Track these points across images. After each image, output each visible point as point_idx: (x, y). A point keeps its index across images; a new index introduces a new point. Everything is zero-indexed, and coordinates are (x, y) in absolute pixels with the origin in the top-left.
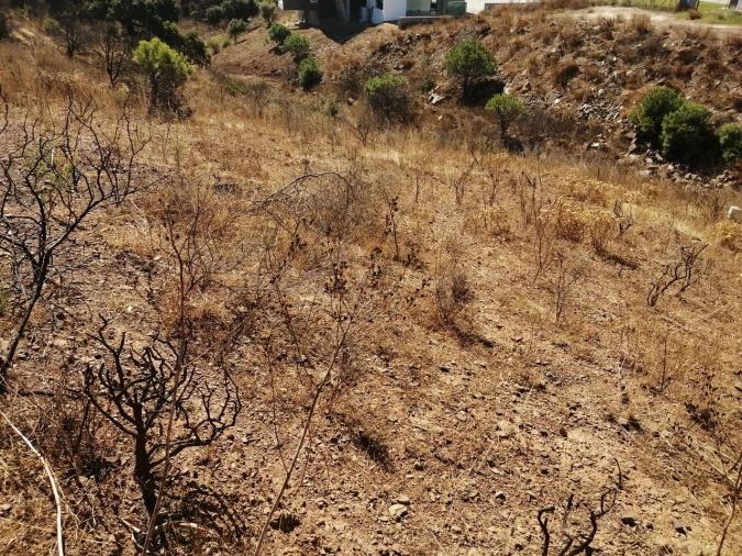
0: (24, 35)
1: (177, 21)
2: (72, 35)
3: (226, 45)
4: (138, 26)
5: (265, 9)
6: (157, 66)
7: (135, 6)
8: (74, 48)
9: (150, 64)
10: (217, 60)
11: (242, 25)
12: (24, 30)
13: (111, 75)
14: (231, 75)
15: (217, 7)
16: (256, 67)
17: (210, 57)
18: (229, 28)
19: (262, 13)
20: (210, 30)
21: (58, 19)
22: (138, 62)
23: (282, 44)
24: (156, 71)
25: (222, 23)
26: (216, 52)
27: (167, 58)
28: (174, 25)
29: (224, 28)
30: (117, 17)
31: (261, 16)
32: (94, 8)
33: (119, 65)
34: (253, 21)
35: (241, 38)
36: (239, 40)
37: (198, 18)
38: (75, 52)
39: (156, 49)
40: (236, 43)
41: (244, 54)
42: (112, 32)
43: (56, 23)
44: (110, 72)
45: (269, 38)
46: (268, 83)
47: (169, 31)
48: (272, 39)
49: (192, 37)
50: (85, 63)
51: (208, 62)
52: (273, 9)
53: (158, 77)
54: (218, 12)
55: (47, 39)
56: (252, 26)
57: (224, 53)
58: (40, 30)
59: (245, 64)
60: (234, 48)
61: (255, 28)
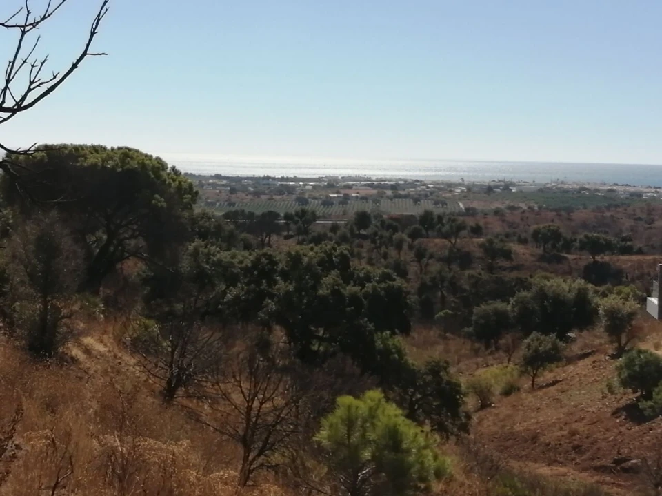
0: (87, 351)
1: (406, 331)
2: (182, 355)
3: (509, 391)
4: (321, 339)
5: (612, 314)
6: (367, 454)
8: (180, 382)
9: (354, 451)
10: (485, 424)
11: (555, 347)
12: (88, 340)
13: (248, 450)
14: (515, 465)
15: (500, 305)
16: (577, 449)
17: (468, 417)
18: (522, 352)
19: (604, 322)
20: (476, 353)
21: (162, 319)
22: (325, 443)
23: (648, 397)
24: (363, 466)
25: (506, 340)
26: (484, 405)
27: (394, 439)
28: (399, 340)
29: (509, 351)
30: (279, 318)
31: (600, 329)
32: (237, 297)
33: (270, 429)
34: (579, 340)
35: (547, 376)
36: (540, 380)
37: (453, 326)
38: (180, 392)
39: (372, 415)
40: (534, 388)
41: (551, 414)
43: (155, 328)
44: (246, 442)
45: (616, 382)
46: (605, 488)
47: (386, 352)
48: (624, 383)
49: (436, 370)
50: (194, 417)
51: (465, 428)
52: (632, 315)
53: (364, 481)
54: (501, 315)
55: (130, 361)
56: (576, 349)
57: (502, 408)
58: (119, 341)
59: (551, 437)
60: (529, 399)
61: (586, 355)
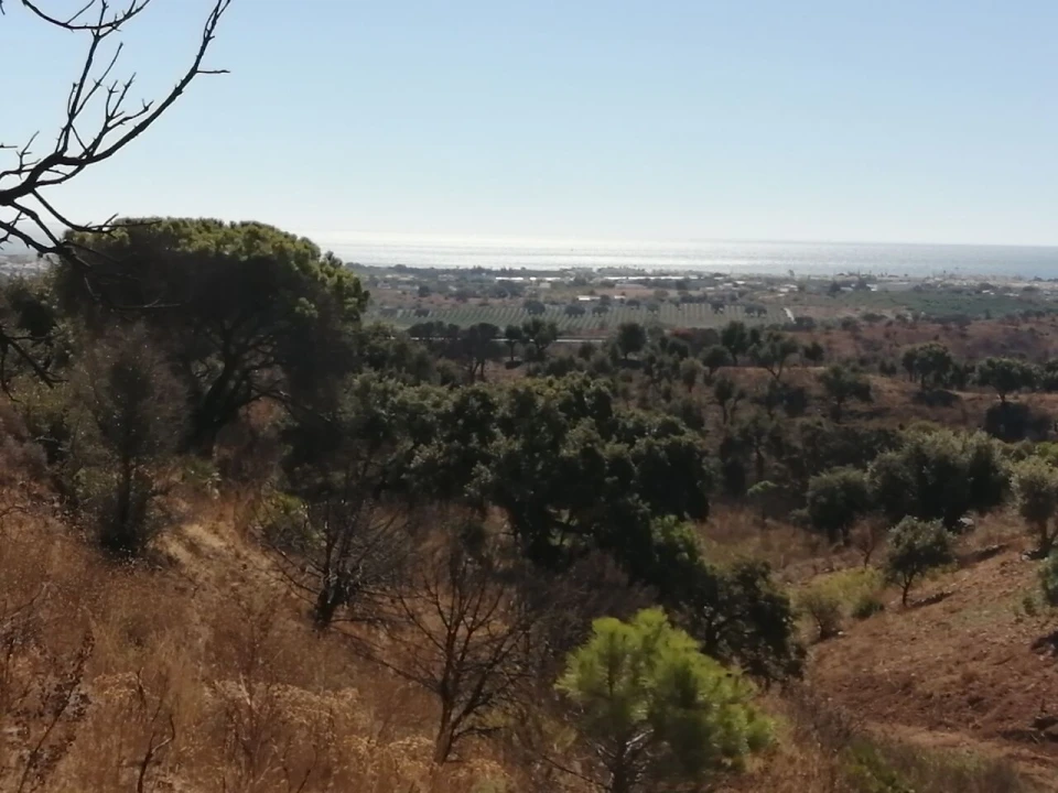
0: (193, 547)
1: (700, 515)
2: (344, 553)
3: (866, 611)
4: (565, 529)
5: (1033, 487)
6: (640, 711)
7: (567, 464)
8: (340, 596)
9: (619, 707)
10: (828, 664)
11: (940, 541)
12: (194, 530)
14: (876, 728)
15: (852, 473)
16: (976, 703)
17: (802, 652)
18: (888, 547)
19: (1019, 500)
20: (813, 550)
21: (310, 496)
22: (574, 693)
24: (635, 730)
25: (862, 528)
26: (826, 634)
27: (683, 688)
28: (689, 530)
29: (867, 548)
30: (499, 494)
31: (1013, 511)
32: (430, 461)
33: (485, 672)
34: (980, 528)
35: (927, 586)
36: (916, 594)
37: (776, 507)
38: (342, 611)
39: (648, 648)
40: (907, 605)
41: (934, 649)
42: (474, 538)
43: (301, 510)
45: (1038, 596)
46: (1022, 767)
47: (670, 549)
48: (1052, 599)
49: (749, 576)
50: (363, 652)
51: (795, 670)
53: (635, 754)
54: (851, 488)
55: (261, 563)
56: (973, 543)
57: (856, 638)
58: (244, 531)
59: (934, 684)
60: (898, 623)
